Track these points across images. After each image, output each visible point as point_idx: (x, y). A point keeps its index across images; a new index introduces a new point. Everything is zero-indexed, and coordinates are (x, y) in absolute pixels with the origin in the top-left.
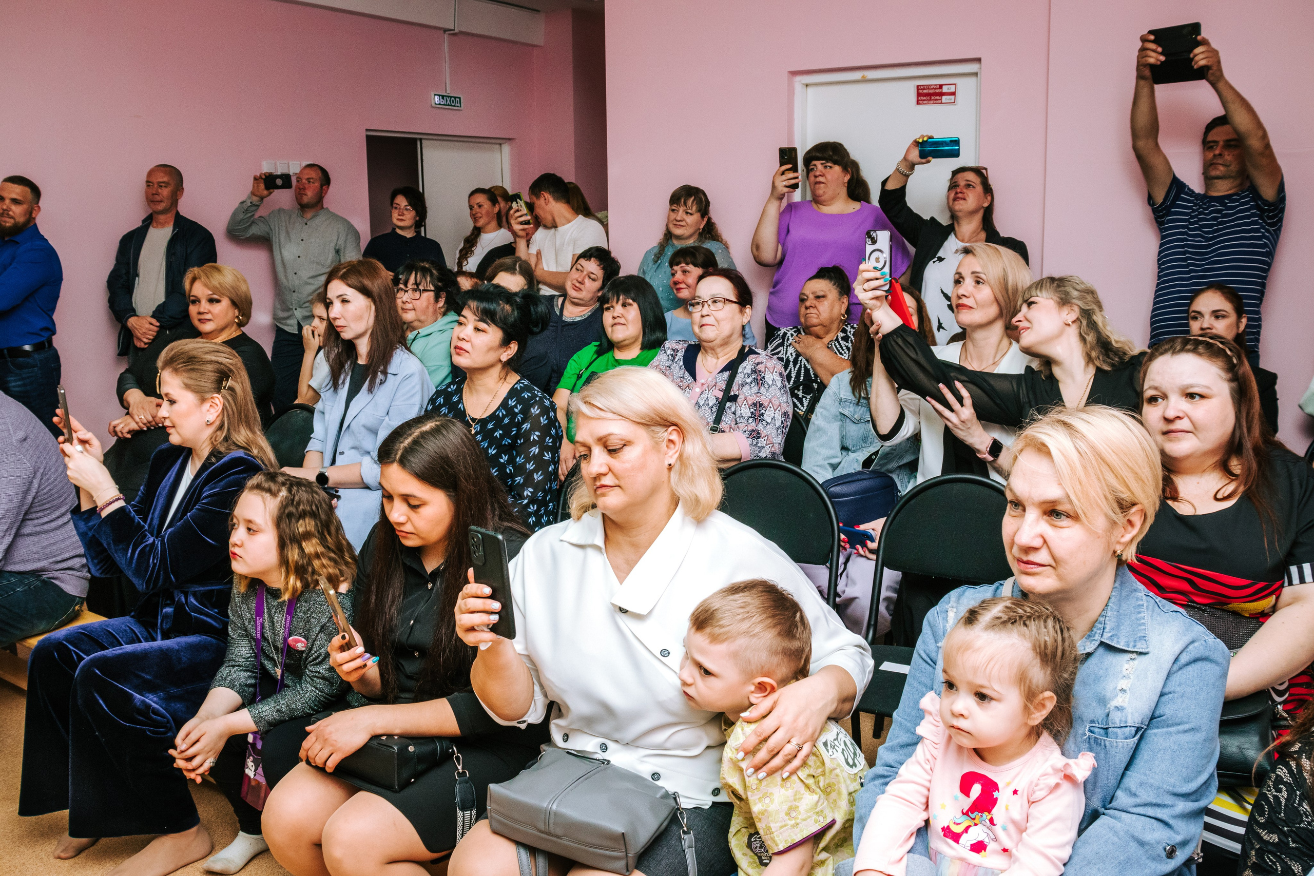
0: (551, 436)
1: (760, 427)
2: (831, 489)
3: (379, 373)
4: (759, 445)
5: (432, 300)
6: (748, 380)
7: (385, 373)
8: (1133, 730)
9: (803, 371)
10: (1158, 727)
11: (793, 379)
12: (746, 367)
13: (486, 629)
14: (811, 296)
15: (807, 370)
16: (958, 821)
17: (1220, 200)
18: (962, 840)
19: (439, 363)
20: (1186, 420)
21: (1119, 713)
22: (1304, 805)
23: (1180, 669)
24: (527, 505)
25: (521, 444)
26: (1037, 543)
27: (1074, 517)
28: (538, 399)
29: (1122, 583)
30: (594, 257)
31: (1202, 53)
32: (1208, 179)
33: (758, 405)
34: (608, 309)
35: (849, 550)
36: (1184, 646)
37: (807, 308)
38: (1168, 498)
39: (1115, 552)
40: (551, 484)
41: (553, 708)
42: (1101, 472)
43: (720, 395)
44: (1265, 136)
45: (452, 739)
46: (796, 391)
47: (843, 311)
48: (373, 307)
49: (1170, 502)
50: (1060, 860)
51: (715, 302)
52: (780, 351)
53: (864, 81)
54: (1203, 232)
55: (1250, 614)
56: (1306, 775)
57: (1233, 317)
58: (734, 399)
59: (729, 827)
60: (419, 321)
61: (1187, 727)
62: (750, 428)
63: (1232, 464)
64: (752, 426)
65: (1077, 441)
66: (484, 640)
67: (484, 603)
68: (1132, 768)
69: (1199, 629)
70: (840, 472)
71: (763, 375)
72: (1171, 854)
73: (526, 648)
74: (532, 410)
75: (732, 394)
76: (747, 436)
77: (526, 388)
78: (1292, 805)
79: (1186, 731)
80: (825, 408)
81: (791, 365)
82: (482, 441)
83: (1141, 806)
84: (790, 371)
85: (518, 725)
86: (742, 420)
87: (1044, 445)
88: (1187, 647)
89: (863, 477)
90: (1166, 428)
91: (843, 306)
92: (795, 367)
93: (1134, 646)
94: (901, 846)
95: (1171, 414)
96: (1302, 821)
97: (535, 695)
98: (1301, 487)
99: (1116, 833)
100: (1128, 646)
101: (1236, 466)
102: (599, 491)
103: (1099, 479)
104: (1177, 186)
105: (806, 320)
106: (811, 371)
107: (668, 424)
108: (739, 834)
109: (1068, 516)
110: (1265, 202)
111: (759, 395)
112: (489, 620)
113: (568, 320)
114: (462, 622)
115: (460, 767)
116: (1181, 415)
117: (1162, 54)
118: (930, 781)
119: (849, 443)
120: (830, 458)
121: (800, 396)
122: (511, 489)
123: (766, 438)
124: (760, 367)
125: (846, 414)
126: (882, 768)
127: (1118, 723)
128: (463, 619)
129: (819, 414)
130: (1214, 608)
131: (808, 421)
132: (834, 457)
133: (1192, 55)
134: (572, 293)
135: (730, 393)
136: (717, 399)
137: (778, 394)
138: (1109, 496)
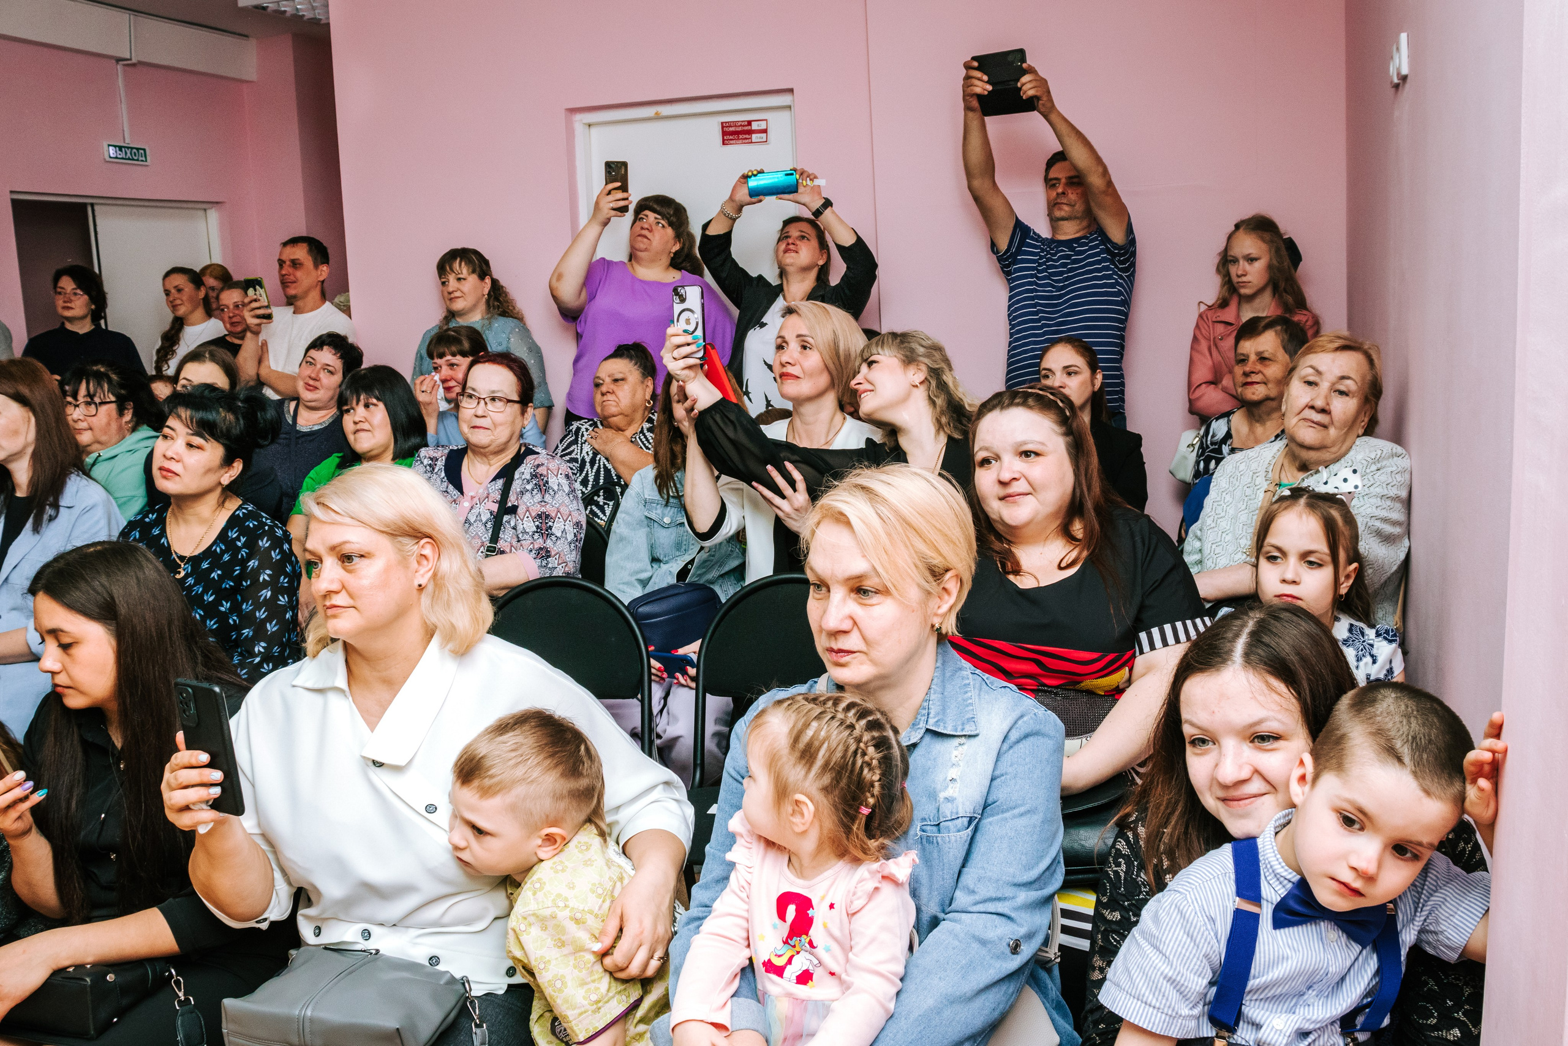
0: (286, 575)
1: (549, 544)
2: (640, 610)
3: (47, 507)
4: (550, 565)
5: (114, 413)
6: (529, 487)
7: (56, 506)
8: (966, 820)
9: (602, 473)
10: (992, 815)
11: (591, 483)
12: (525, 470)
13: (204, 806)
14: (608, 380)
15: (607, 471)
16: (779, 953)
17: (1068, 243)
18: (786, 973)
19: (129, 494)
20: (1023, 481)
21: (949, 805)
22: (1142, 875)
23: (1011, 747)
24: (260, 664)
25: (247, 587)
26: (846, 625)
27: (883, 591)
28: (267, 528)
29: (944, 663)
30: (327, 345)
31: (1030, 81)
32: (1054, 221)
33: (543, 517)
34: (348, 411)
35: (667, 680)
36: (1013, 722)
37: (603, 394)
38: (1009, 573)
39: (933, 626)
40: (289, 636)
41: (301, 897)
42: (908, 537)
43: (495, 508)
44: (1105, 172)
45: (167, 960)
46: (596, 498)
47: (648, 397)
48: (33, 420)
49: (1011, 577)
50: (895, 974)
51: (493, 399)
52: (573, 450)
53: (658, 118)
54: (1052, 280)
55: (1105, 692)
56: (1142, 843)
57: (1086, 373)
58: (513, 510)
59: (530, 1013)
60: (99, 442)
61: (1022, 809)
62: (536, 546)
63: (1074, 528)
64: (539, 542)
65: (878, 506)
66: (202, 820)
67: (201, 774)
68: (969, 864)
69: (1029, 703)
70: (651, 588)
71: (545, 479)
72: (1015, 949)
73: (259, 825)
74: (260, 543)
75: (510, 504)
76: (534, 556)
77: (250, 516)
78: (1131, 877)
79: (1022, 815)
80: (627, 513)
81: (588, 466)
82: (195, 584)
83: (981, 903)
84: (587, 474)
85: (258, 926)
86: (527, 537)
87: (842, 514)
88: (1016, 722)
89: (676, 591)
90: (1002, 492)
91: (648, 390)
92: (592, 468)
93: (963, 730)
94: (724, 989)
95: (1006, 476)
96: (1141, 892)
97: (276, 884)
98: (1144, 545)
99: (956, 936)
100: (956, 730)
101: (1078, 528)
102: (330, 612)
103: (906, 546)
104: (1021, 230)
105: (602, 410)
106: (613, 471)
107: (420, 535)
108: (542, 1020)
109: (877, 592)
110: (1115, 245)
111: (543, 504)
112: (209, 794)
113: (305, 429)
114: (173, 802)
115: (181, 994)
116: (1016, 476)
117: (987, 82)
118: (748, 911)
119: (659, 553)
120: (638, 572)
121: (601, 503)
122: (237, 643)
123: (557, 556)
124: (541, 470)
125: (653, 517)
126: (696, 909)
127: (949, 815)
128: (173, 797)
129: (620, 521)
130: (1066, 689)
131: (608, 531)
132: (642, 571)
133: (1019, 85)
134: (306, 395)
135: (506, 504)
136: (491, 513)
137: (567, 500)
138: (919, 563)
